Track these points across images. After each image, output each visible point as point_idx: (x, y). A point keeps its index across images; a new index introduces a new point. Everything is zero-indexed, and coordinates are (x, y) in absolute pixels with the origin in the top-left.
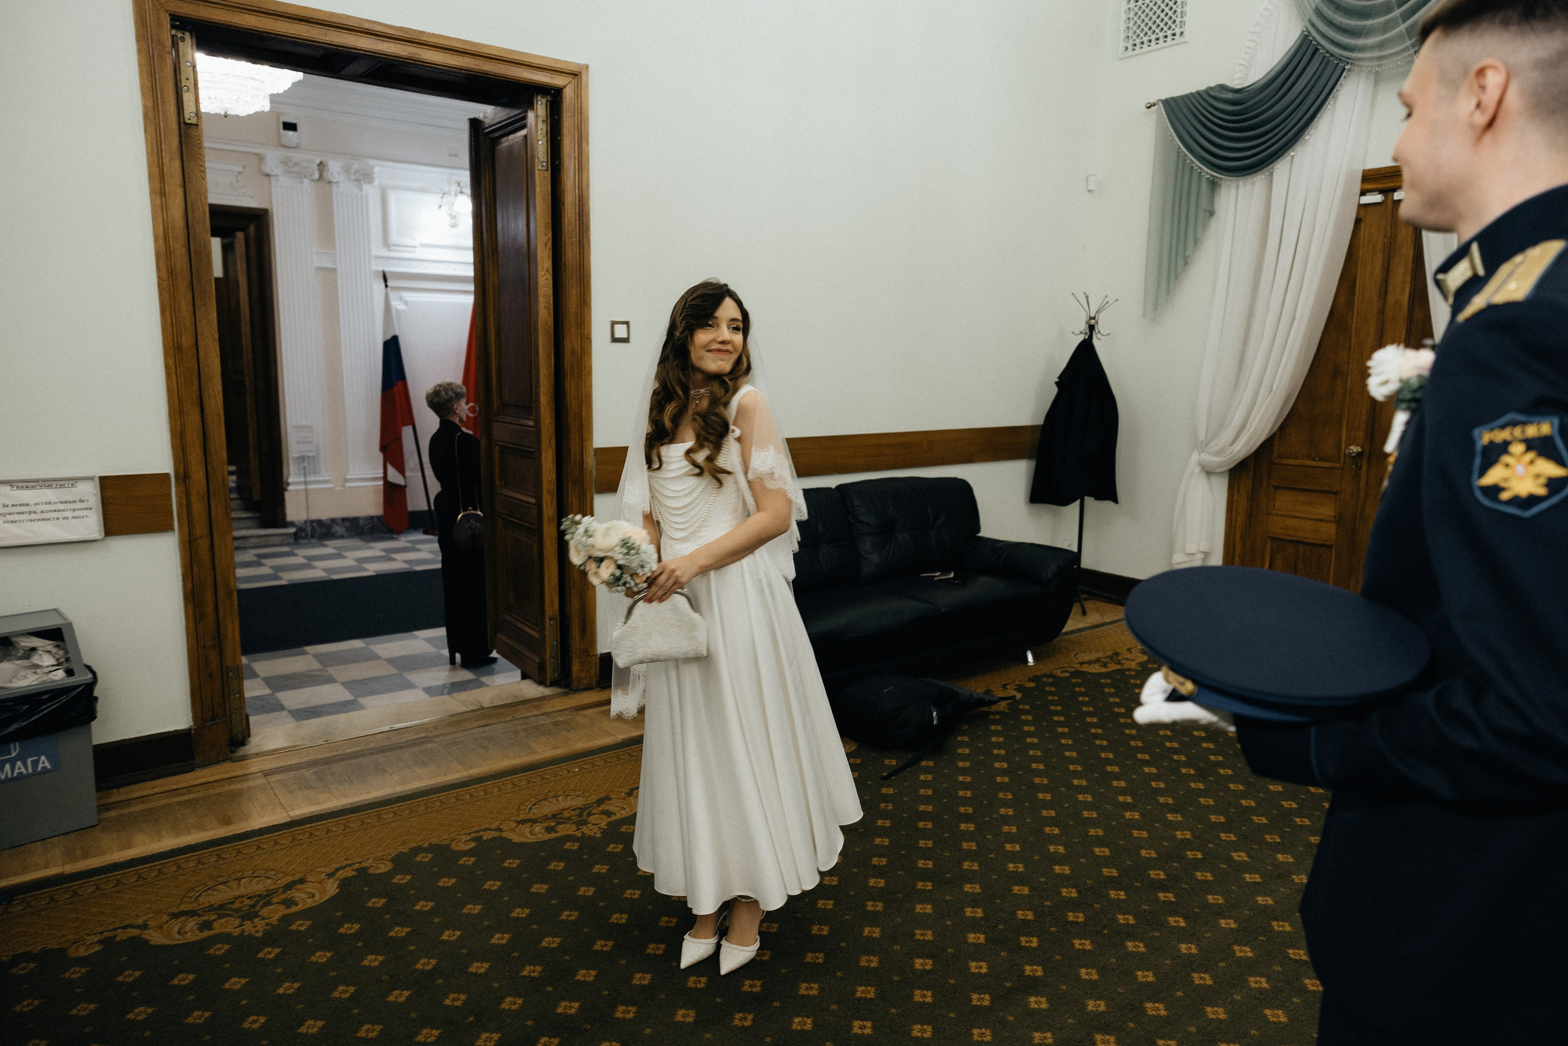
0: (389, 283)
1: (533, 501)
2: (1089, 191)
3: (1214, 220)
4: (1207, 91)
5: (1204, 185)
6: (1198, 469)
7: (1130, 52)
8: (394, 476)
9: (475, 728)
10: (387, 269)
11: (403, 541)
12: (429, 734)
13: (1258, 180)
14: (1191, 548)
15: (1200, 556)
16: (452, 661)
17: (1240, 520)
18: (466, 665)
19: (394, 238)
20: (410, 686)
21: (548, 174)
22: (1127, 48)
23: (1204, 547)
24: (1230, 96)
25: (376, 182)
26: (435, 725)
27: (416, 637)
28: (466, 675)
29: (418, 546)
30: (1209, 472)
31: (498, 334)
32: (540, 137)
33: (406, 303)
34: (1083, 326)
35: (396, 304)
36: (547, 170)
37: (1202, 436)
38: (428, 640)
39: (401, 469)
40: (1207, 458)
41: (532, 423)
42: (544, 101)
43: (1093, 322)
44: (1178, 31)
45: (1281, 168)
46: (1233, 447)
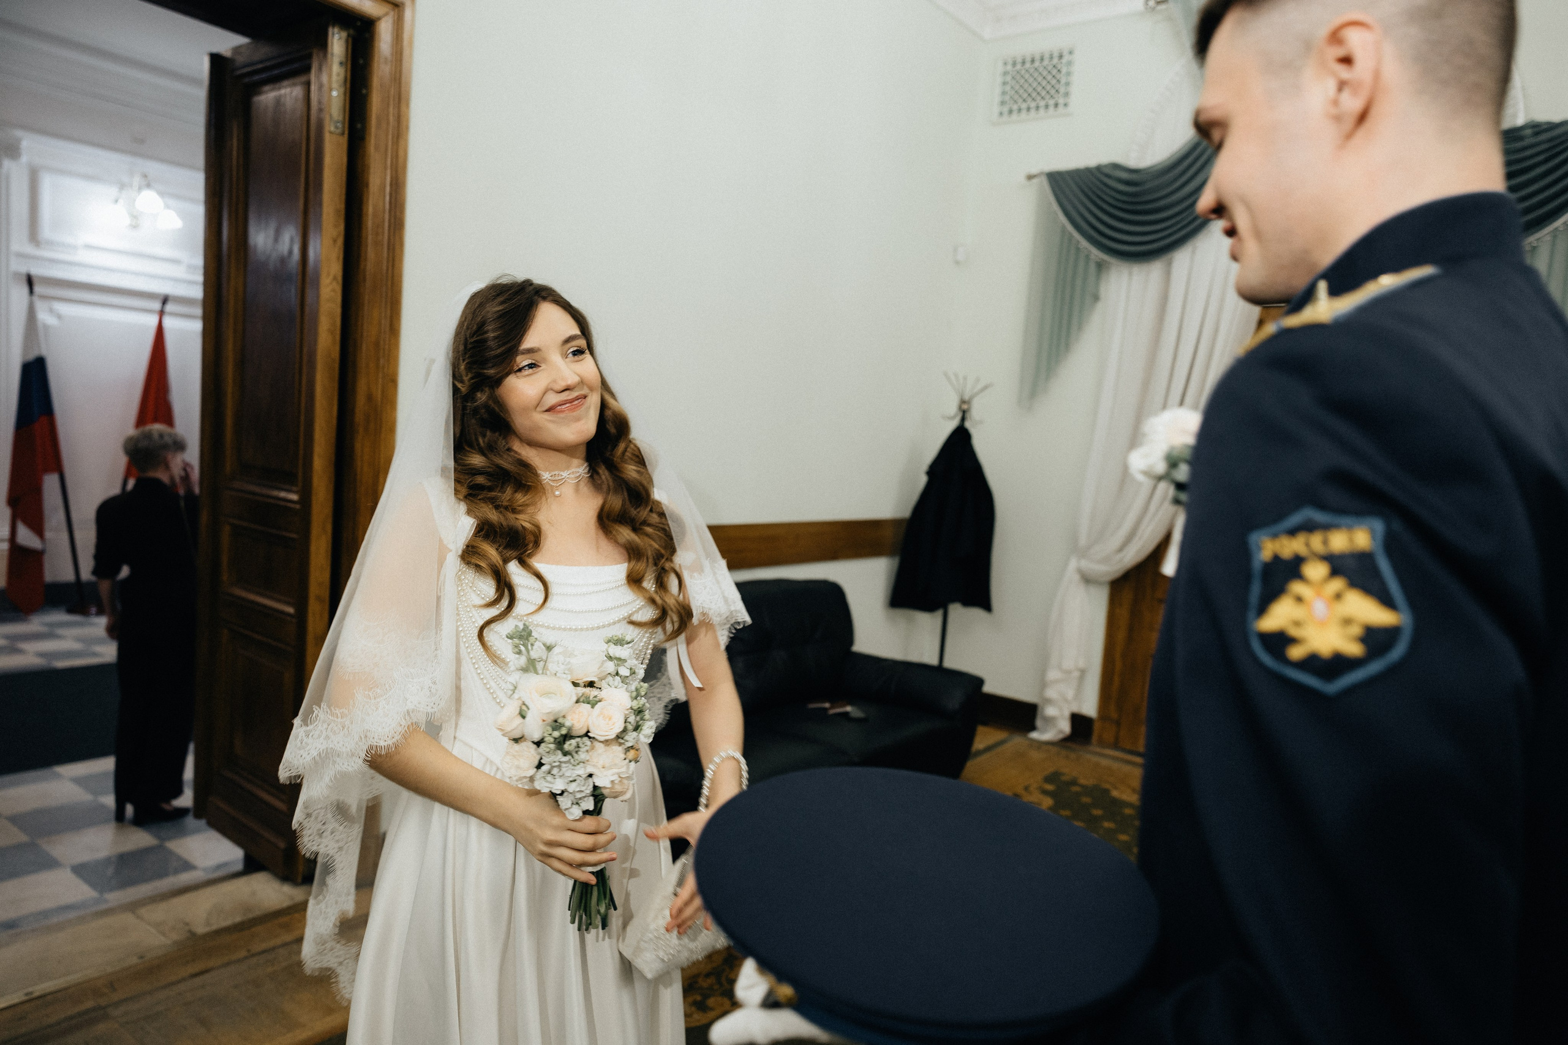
0: (37, 289)
1: (291, 610)
2: (957, 263)
3: (1100, 305)
4: (1099, 168)
5: (1092, 267)
6: (1077, 577)
7: (1005, 118)
8: (26, 537)
9: (184, 980)
10: (36, 271)
11: (36, 624)
12: (103, 1002)
13: (1154, 270)
14: (1068, 664)
15: (1076, 674)
16: (120, 816)
17: (1121, 635)
18: (141, 821)
19: (46, 231)
20: (51, 864)
21: (344, 141)
22: (1001, 114)
23: (1081, 664)
24: (1124, 175)
25: (24, 159)
26: (113, 982)
27: (59, 776)
28: (141, 839)
29: (60, 631)
30: (1087, 580)
31: (241, 363)
32: (335, 85)
33: (59, 317)
34: (952, 409)
35: (44, 316)
36: (343, 134)
37: (1083, 541)
38: (78, 781)
39: (38, 527)
40: (1085, 564)
41: (294, 497)
42: (344, 34)
43: (965, 407)
44: (1061, 101)
45: (1182, 258)
46: (1121, 555)
